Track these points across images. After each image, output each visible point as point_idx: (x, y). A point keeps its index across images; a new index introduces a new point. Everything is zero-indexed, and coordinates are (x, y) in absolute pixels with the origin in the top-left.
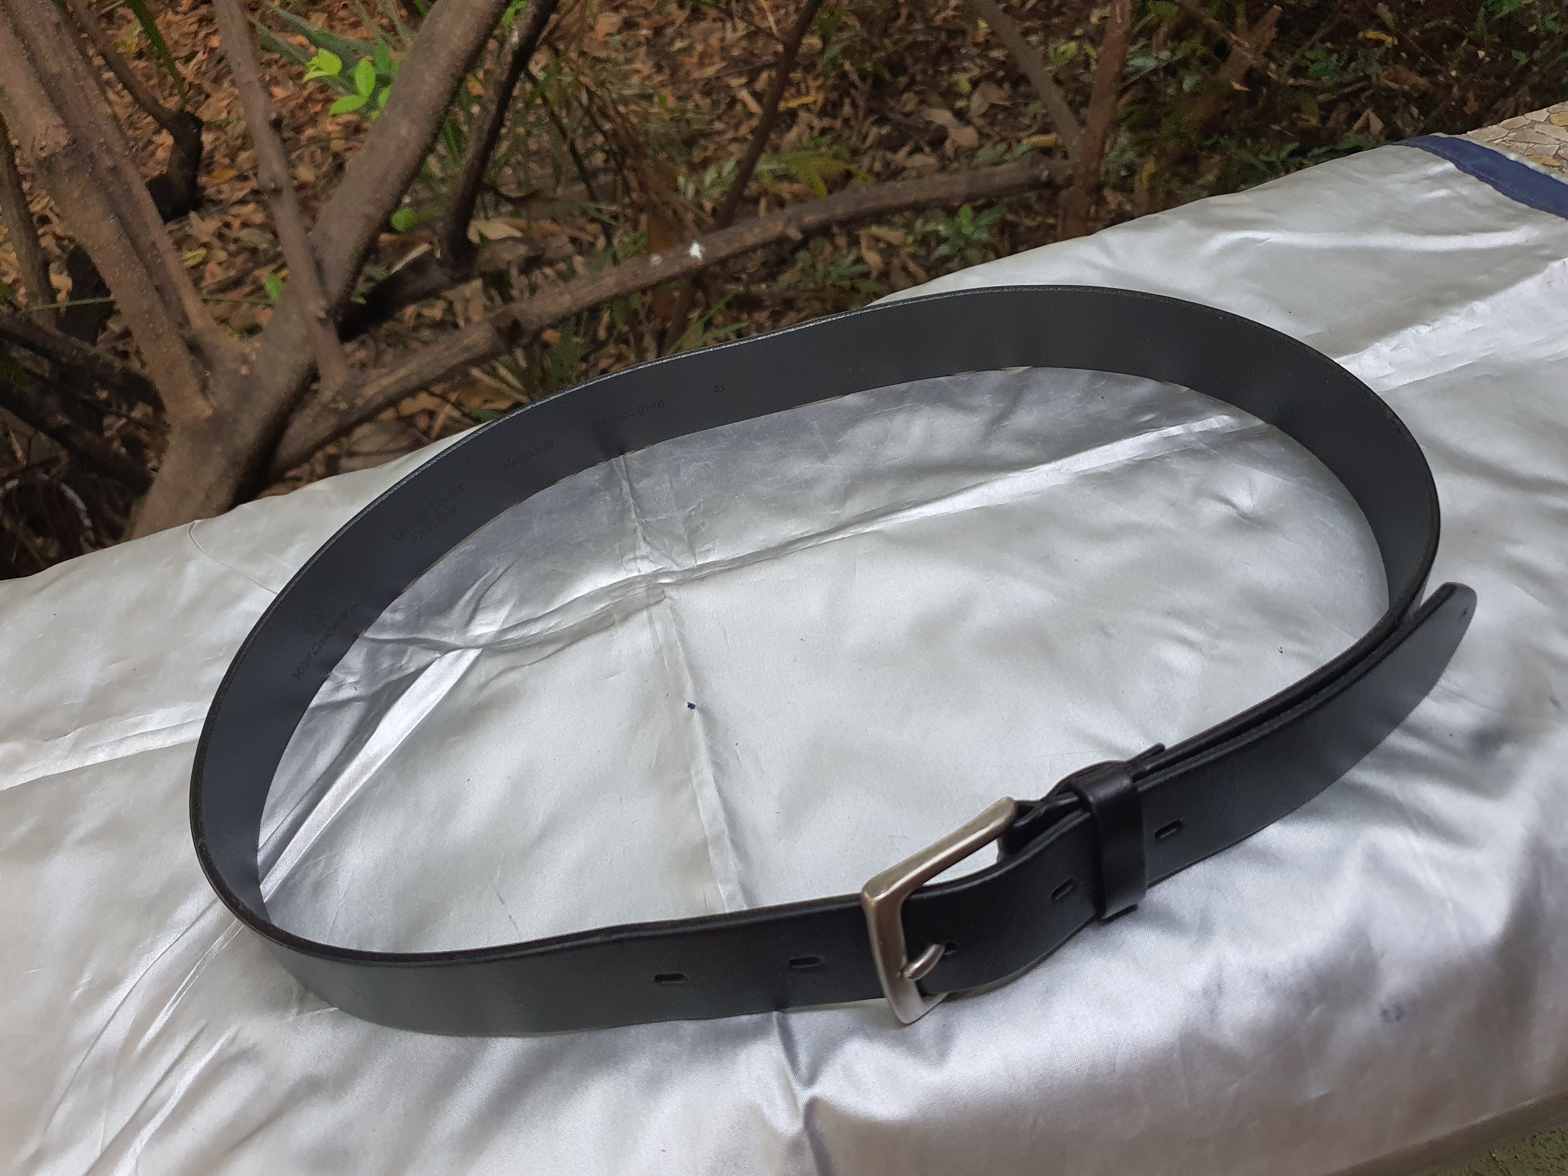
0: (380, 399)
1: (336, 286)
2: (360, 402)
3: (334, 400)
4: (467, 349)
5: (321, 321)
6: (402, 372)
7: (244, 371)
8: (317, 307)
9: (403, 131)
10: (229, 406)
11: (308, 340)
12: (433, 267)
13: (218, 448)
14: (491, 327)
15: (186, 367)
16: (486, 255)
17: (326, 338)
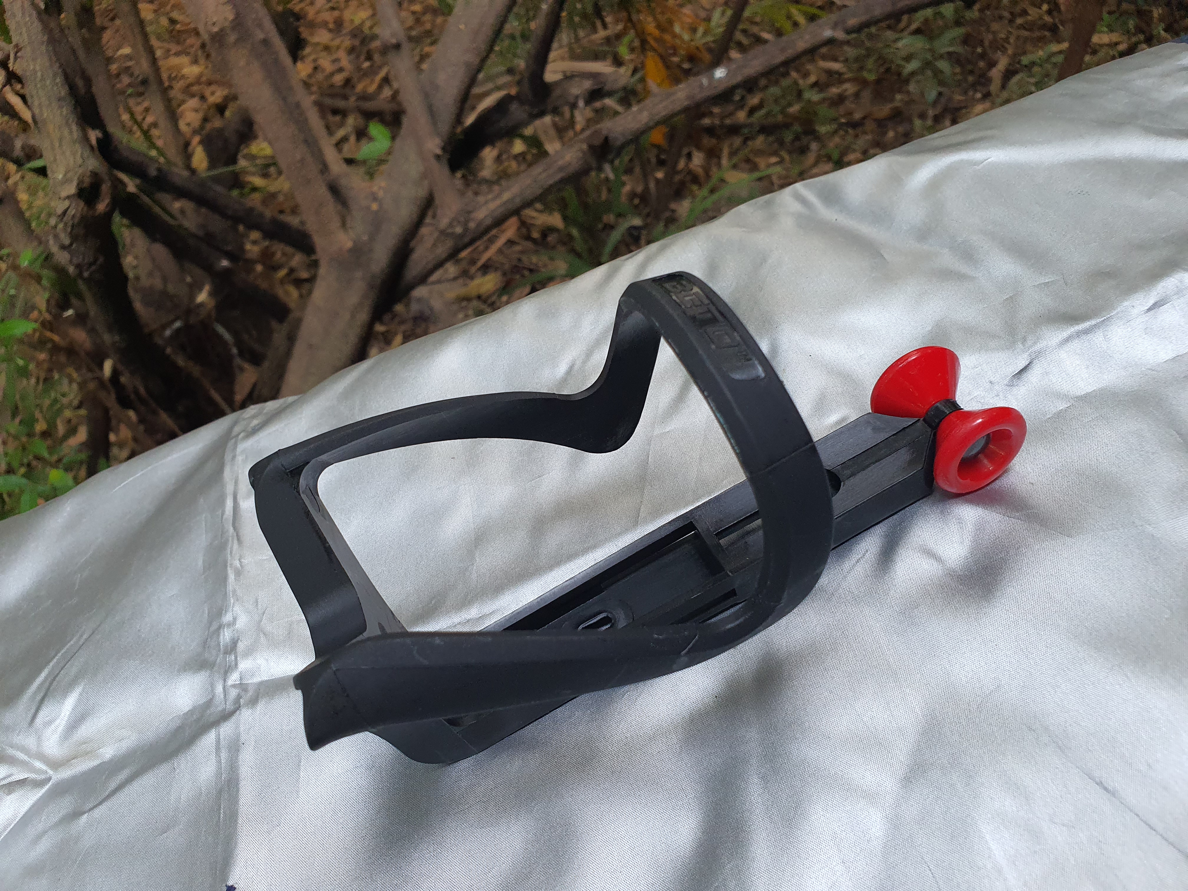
0: (489, 221)
2: (472, 225)
3: (451, 225)
7: (375, 207)
8: (432, 145)
10: (365, 238)
11: (425, 175)
12: (514, 107)
13: (359, 274)
14: (585, 147)
15: (331, 207)
16: (557, 92)
17: (441, 171)
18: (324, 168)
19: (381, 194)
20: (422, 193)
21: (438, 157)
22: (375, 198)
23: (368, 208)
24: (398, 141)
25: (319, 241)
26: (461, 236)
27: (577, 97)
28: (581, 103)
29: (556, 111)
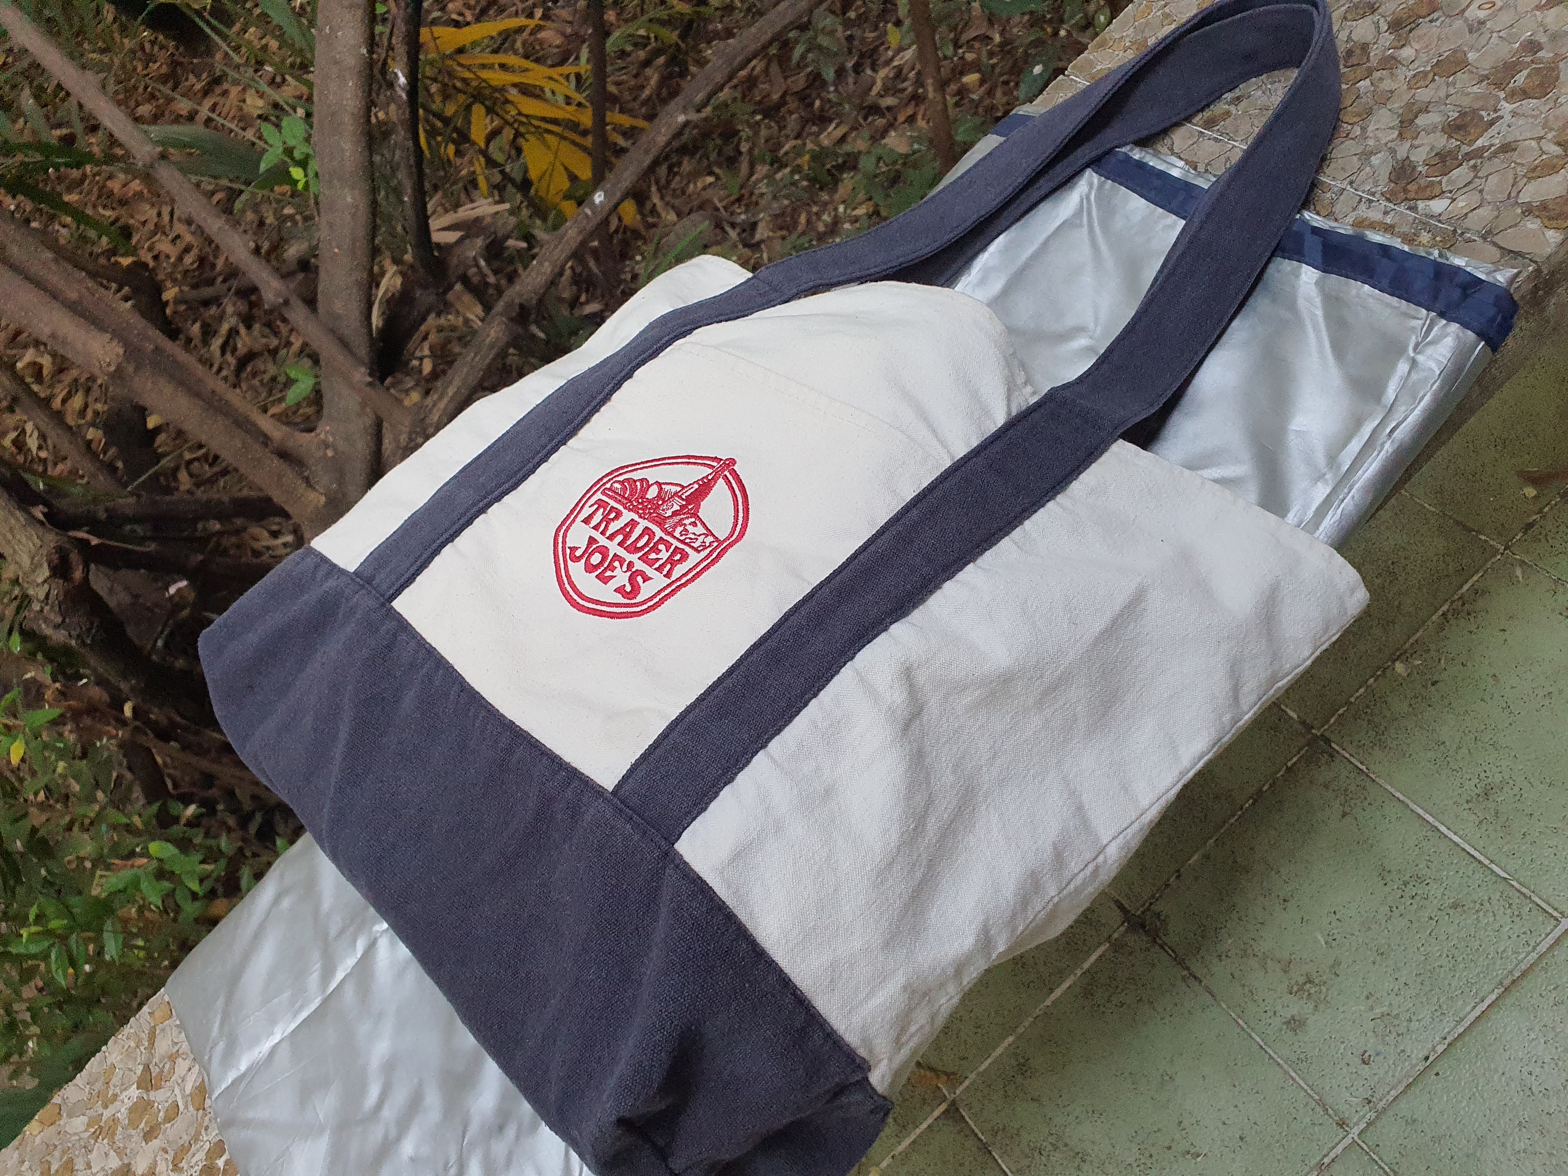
1: (363, 351)
2: (431, 430)
3: (410, 440)
4: (492, 346)
5: (370, 384)
6: (451, 391)
8: (361, 375)
9: (349, 199)
10: (334, 485)
14: (506, 320)
17: (376, 395)
18: (266, 440)
19: (330, 439)
20: (367, 419)
22: (326, 445)
23: (324, 458)
25: (292, 510)
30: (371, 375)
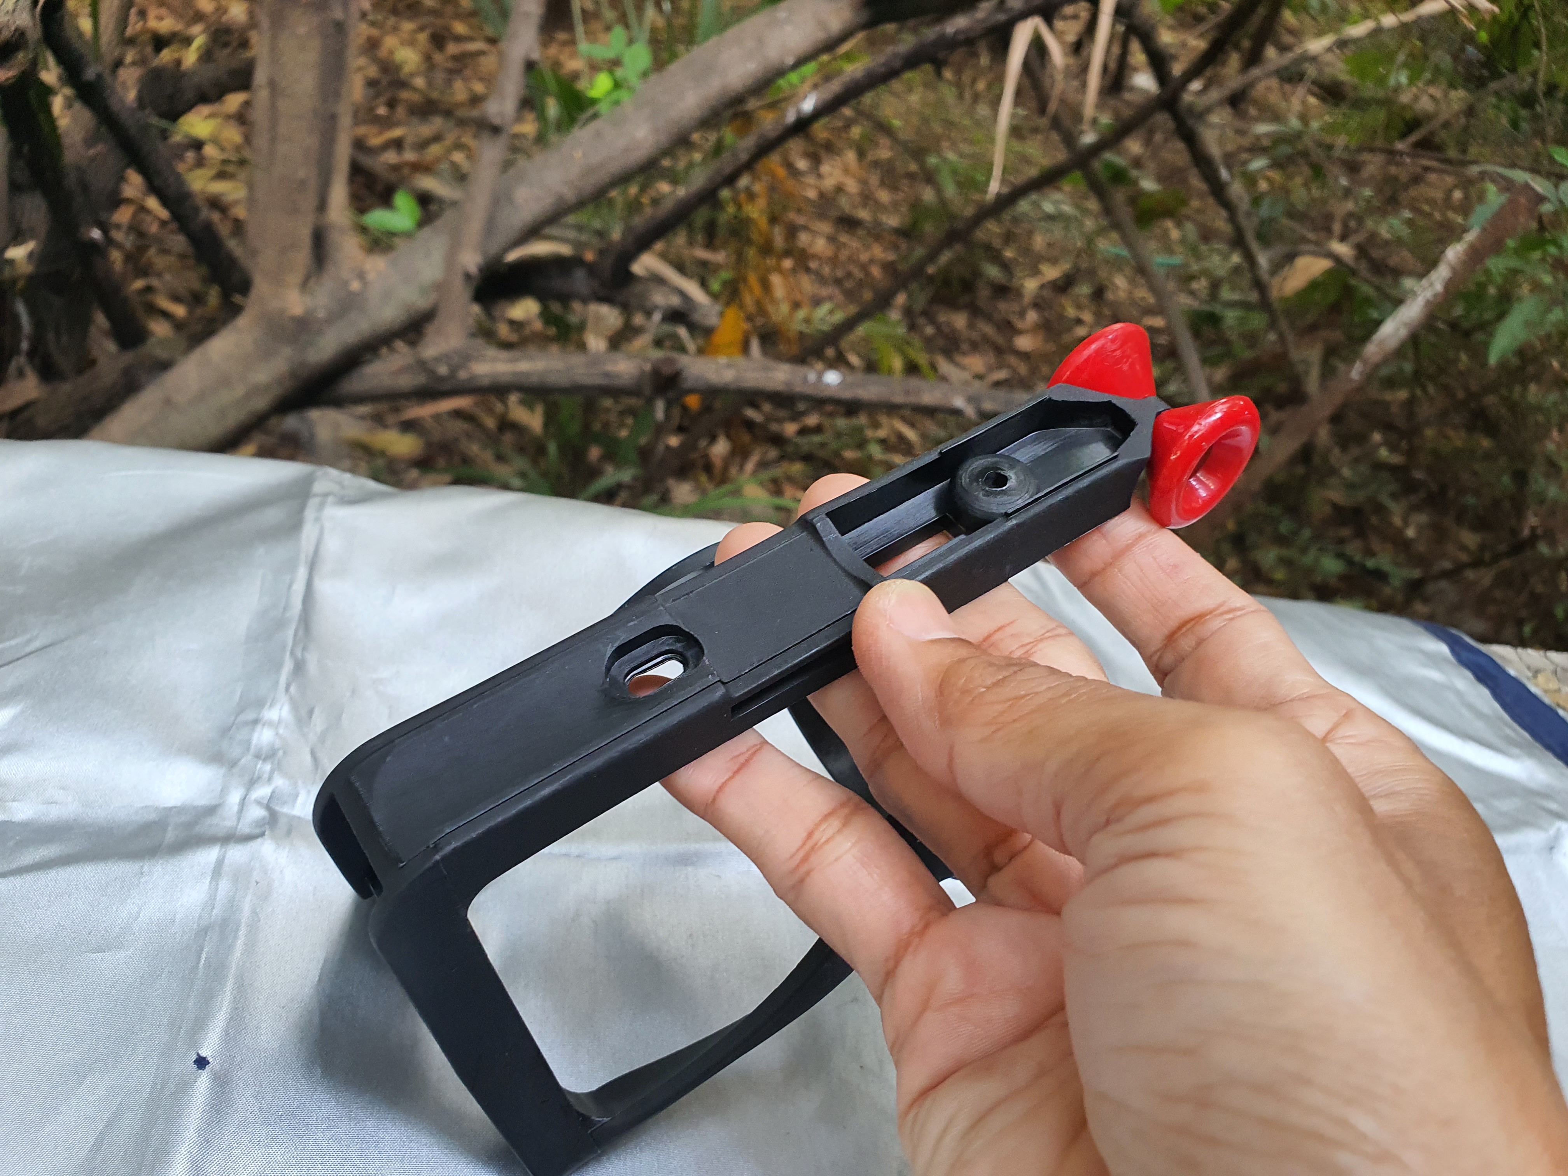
0: (486, 382)
2: (463, 375)
3: (438, 359)
4: (607, 375)
7: (355, 286)
8: (472, 261)
9: (640, 134)
10: (321, 314)
11: (440, 287)
12: (580, 274)
13: (287, 351)
14: (648, 367)
15: (303, 256)
16: (638, 288)
17: (460, 294)
18: (322, 206)
19: (371, 276)
20: (423, 303)
21: (468, 276)
22: (361, 276)
23: (346, 283)
24: (427, 231)
25: (261, 286)
26: (441, 379)
27: (656, 307)
28: (657, 317)
29: (626, 308)
30: (481, 270)
